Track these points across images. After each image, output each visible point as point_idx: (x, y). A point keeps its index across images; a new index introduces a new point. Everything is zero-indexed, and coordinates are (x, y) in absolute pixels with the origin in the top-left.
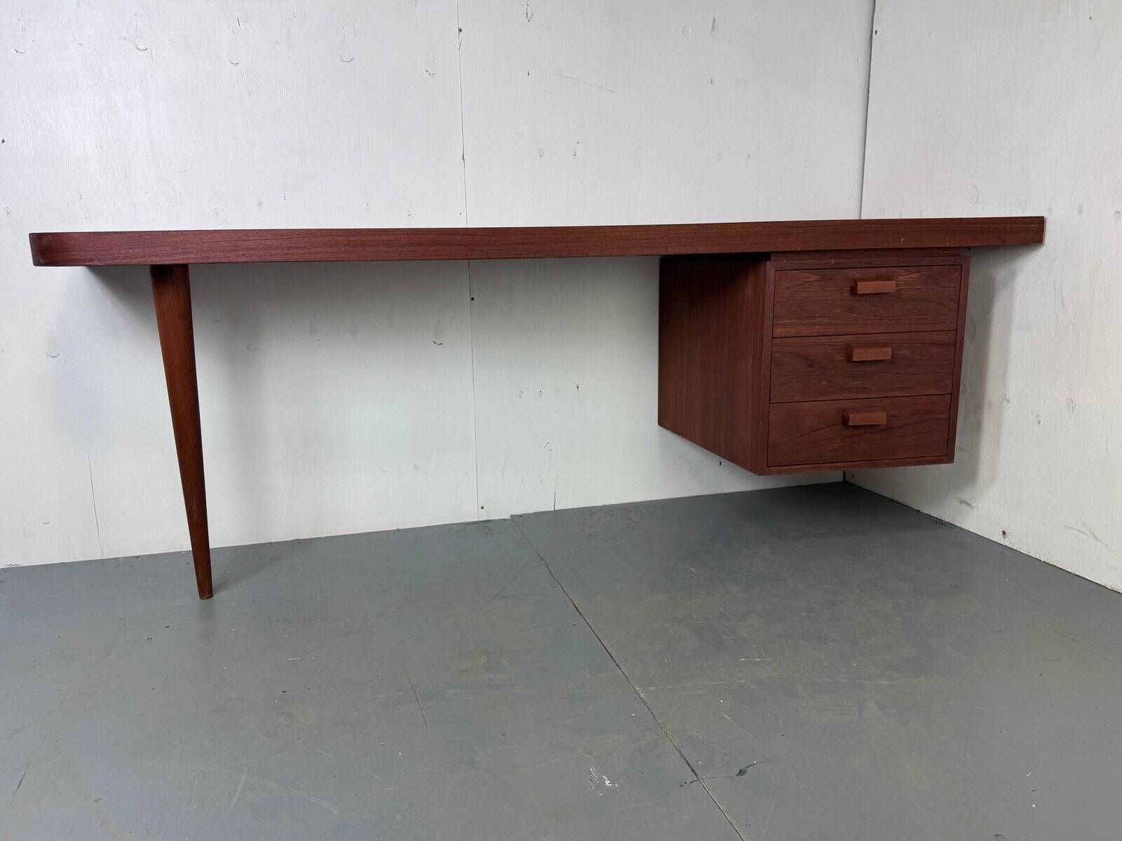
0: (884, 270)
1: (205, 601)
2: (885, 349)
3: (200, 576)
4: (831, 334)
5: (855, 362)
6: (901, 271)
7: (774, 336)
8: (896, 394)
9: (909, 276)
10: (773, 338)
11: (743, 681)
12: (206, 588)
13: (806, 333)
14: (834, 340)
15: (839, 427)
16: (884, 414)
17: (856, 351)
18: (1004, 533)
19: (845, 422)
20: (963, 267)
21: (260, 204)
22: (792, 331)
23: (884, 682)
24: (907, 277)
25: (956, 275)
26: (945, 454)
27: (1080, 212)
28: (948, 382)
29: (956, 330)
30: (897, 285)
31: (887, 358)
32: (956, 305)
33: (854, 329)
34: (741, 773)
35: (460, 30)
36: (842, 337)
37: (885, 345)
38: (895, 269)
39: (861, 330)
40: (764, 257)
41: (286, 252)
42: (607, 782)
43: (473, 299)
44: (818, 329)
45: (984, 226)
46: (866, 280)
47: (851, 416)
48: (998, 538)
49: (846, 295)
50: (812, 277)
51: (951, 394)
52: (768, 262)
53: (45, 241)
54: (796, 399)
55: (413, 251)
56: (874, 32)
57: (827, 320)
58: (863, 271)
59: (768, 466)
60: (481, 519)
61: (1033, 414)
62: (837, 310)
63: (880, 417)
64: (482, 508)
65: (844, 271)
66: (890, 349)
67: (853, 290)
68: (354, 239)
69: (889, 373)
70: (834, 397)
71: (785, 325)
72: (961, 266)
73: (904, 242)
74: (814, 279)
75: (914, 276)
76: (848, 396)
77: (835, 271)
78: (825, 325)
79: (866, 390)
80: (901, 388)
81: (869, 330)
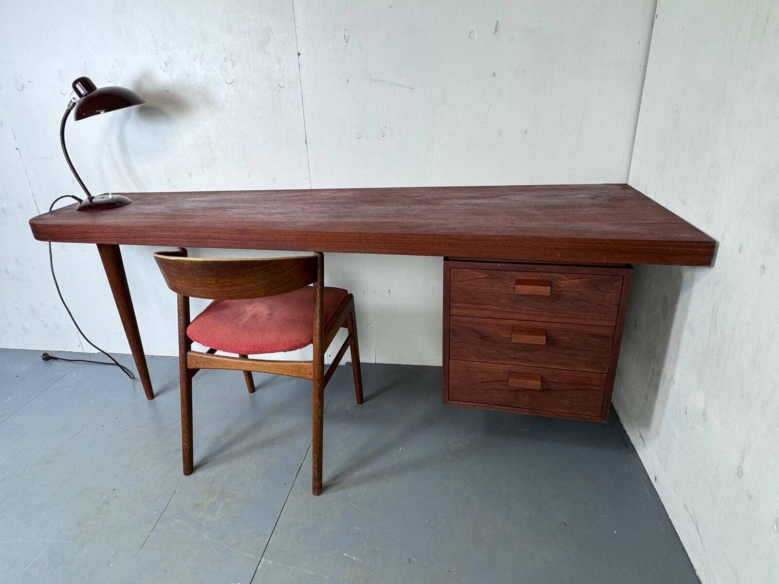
0: (546, 274)
1: (152, 402)
2: (539, 337)
4: (498, 317)
6: (563, 276)
7: (452, 314)
8: (554, 367)
9: (571, 281)
10: (450, 315)
13: (477, 314)
14: (500, 322)
15: (505, 383)
16: (539, 382)
17: (514, 335)
18: (656, 479)
20: (626, 277)
22: (466, 312)
24: (568, 282)
26: (601, 416)
28: (605, 365)
29: (615, 327)
31: (543, 343)
32: (617, 307)
33: (517, 317)
35: (299, 54)
36: (509, 321)
38: (556, 274)
39: (525, 318)
44: (488, 313)
46: (526, 282)
47: (510, 380)
49: (511, 291)
50: (482, 275)
51: (607, 373)
54: (470, 359)
57: (496, 307)
58: (526, 274)
59: (449, 400)
62: (503, 301)
63: (537, 384)
65: (509, 272)
66: (544, 338)
69: (550, 351)
70: (502, 362)
71: (459, 308)
72: (624, 276)
73: (560, 256)
74: (482, 277)
75: (575, 281)
76: (513, 362)
77: (501, 273)
78: (494, 310)
79: (528, 361)
80: (562, 364)
81: (531, 318)
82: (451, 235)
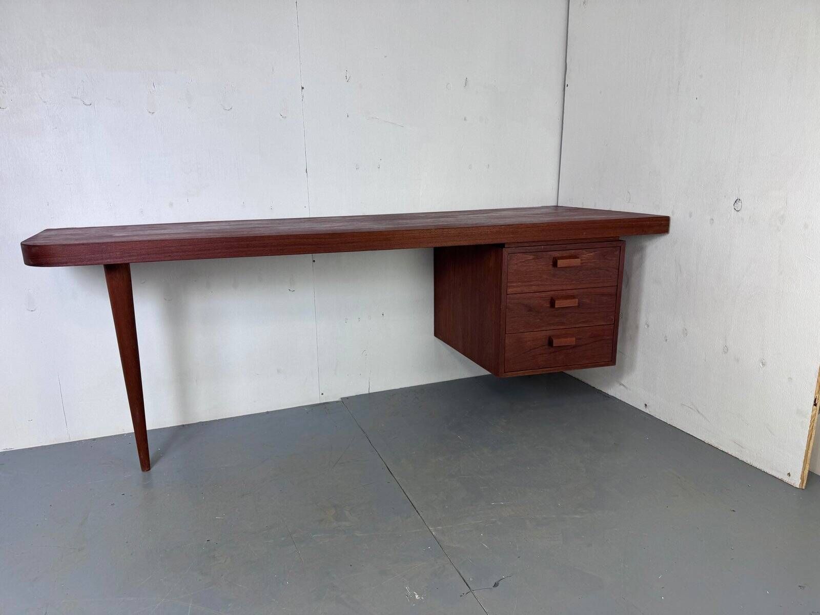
0: (573, 251)
1: (146, 473)
2: (573, 300)
3: (142, 457)
4: (541, 291)
5: (557, 308)
6: (584, 252)
7: (508, 293)
8: (581, 325)
9: (589, 254)
11: (494, 519)
12: (146, 464)
13: (527, 291)
14: (543, 294)
15: (547, 347)
16: (574, 339)
17: (557, 302)
18: (646, 405)
19: (550, 343)
20: (622, 247)
21: (171, 205)
22: (519, 290)
23: (577, 516)
24: (587, 255)
25: (615, 253)
26: (612, 361)
27: (690, 216)
28: (612, 317)
29: (617, 286)
30: (582, 260)
31: (575, 305)
32: (617, 271)
33: (554, 288)
34: (496, 585)
35: (303, 88)
36: (549, 292)
37: (573, 297)
38: (580, 250)
39: (560, 288)
40: (502, 246)
41: (197, 253)
42: (417, 596)
43: (314, 261)
44: (534, 288)
45: (634, 224)
46: (563, 258)
47: (554, 341)
48: (642, 408)
49: (551, 267)
50: (531, 257)
51: (614, 324)
52: (504, 249)
53: (33, 250)
54: (521, 331)
55: (281, 250)
56: (566, 85)
57: (540, 283)
58: (561, 252)
59: (504, 372)
60: (322, 402)
61: (663, 335)
62: (545, 277)
63: (571, 341)
64: (322, 394)
65: (550, 253)
66: (577, 300)
67: (555, 264)
68: (242, 243)
69: (576, 313)
70: (544, 328)
71: (514, 287)
72: (620, 247)
73: (586, 234)
74: (531, 258)
75: (591, 254)
76: (552, 327)
77: (544, 253)
78: (538, 285)
79: (563, 324)
80: (584, 322)
81: (564, 287)
82: (513, 225)
